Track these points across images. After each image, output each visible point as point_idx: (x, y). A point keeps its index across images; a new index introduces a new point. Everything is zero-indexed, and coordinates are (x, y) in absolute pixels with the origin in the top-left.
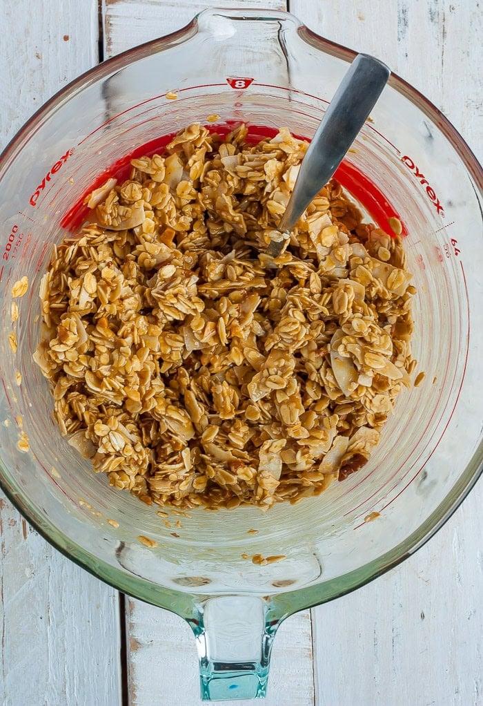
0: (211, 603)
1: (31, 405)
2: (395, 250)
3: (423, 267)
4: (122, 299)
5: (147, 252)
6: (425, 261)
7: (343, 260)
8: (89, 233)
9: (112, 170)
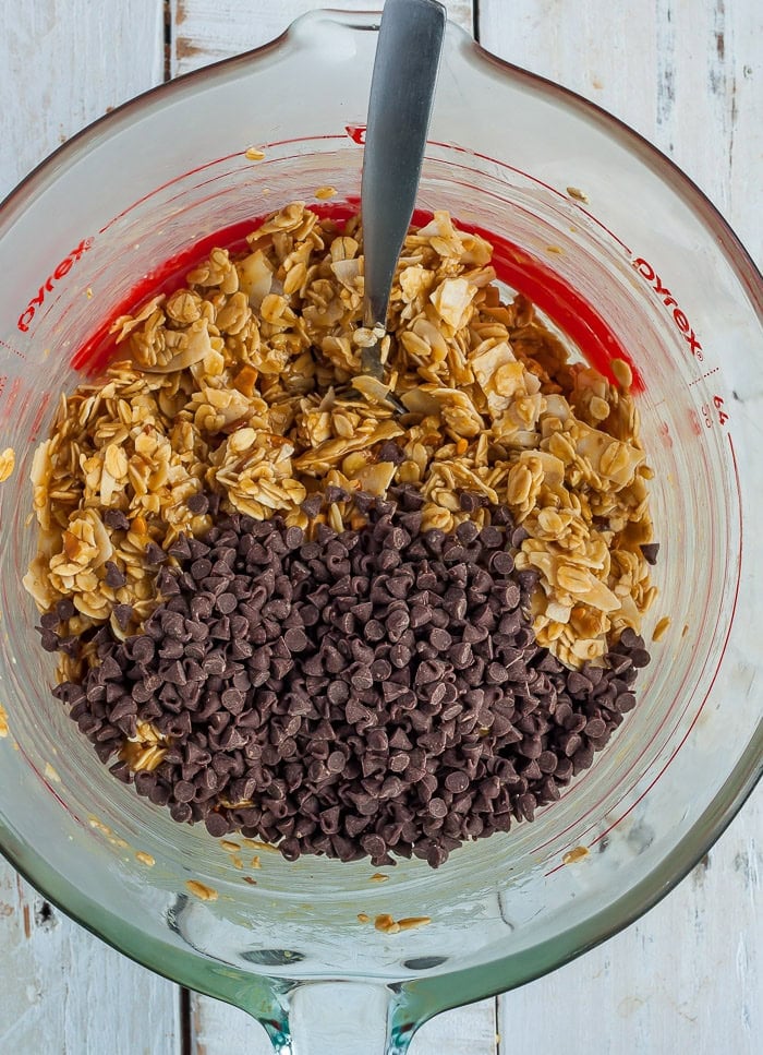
0: (301, 994)
1: (14, 661)
2: (619, 405)
3: (669, 443)
4: (170, 487)
5: (209, 403)
6: (672, 433)
7: (528, 419)
8: (118, 377)
9: (158, 275)
